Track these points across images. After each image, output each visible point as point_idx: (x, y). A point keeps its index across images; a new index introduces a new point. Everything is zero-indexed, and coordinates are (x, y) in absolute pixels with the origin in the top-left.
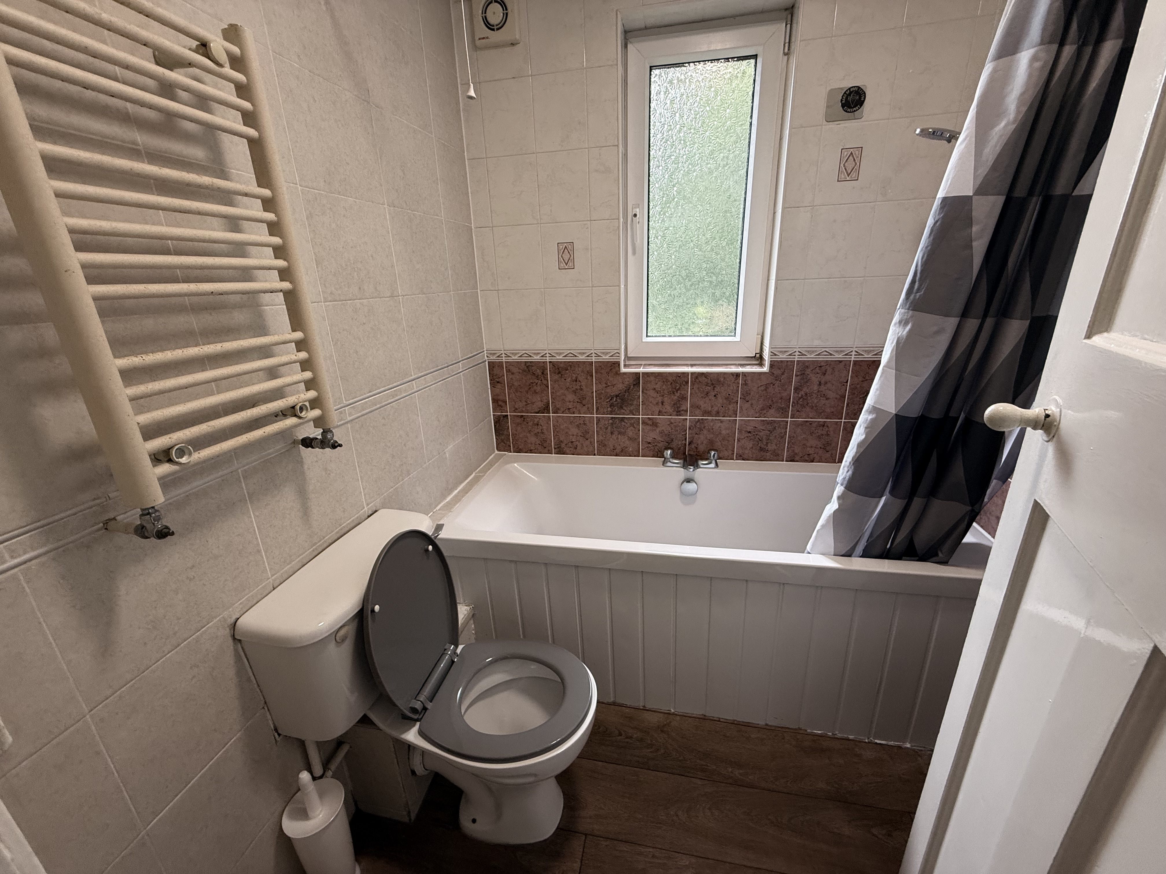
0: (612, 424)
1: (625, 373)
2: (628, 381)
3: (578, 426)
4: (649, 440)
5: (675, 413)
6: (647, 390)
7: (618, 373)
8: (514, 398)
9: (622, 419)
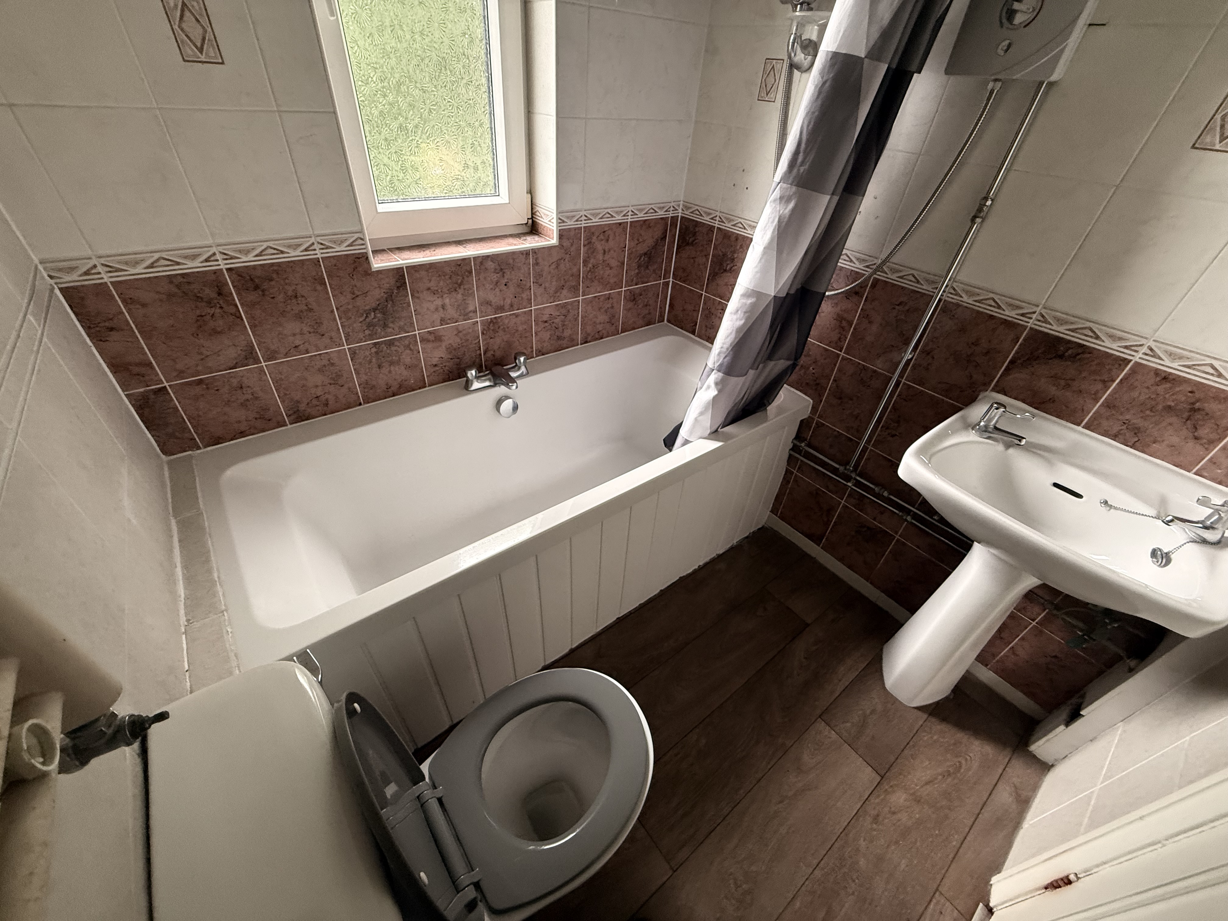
0: (377, 353)
1: (380, 272)
2: (389, 282)
3: (320, 370)
4: (435, 361)
5: (462, 317)
6: (418, 292)
7: (368, 273)
8: (169, 353)
9: (390, 343)
